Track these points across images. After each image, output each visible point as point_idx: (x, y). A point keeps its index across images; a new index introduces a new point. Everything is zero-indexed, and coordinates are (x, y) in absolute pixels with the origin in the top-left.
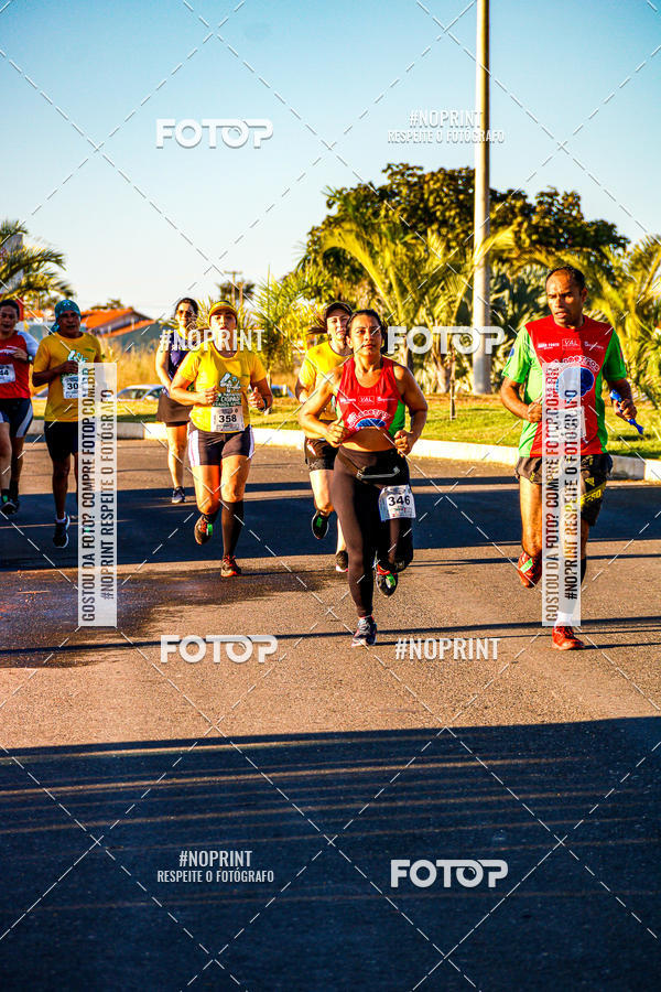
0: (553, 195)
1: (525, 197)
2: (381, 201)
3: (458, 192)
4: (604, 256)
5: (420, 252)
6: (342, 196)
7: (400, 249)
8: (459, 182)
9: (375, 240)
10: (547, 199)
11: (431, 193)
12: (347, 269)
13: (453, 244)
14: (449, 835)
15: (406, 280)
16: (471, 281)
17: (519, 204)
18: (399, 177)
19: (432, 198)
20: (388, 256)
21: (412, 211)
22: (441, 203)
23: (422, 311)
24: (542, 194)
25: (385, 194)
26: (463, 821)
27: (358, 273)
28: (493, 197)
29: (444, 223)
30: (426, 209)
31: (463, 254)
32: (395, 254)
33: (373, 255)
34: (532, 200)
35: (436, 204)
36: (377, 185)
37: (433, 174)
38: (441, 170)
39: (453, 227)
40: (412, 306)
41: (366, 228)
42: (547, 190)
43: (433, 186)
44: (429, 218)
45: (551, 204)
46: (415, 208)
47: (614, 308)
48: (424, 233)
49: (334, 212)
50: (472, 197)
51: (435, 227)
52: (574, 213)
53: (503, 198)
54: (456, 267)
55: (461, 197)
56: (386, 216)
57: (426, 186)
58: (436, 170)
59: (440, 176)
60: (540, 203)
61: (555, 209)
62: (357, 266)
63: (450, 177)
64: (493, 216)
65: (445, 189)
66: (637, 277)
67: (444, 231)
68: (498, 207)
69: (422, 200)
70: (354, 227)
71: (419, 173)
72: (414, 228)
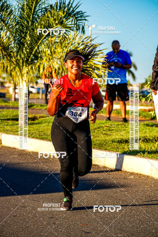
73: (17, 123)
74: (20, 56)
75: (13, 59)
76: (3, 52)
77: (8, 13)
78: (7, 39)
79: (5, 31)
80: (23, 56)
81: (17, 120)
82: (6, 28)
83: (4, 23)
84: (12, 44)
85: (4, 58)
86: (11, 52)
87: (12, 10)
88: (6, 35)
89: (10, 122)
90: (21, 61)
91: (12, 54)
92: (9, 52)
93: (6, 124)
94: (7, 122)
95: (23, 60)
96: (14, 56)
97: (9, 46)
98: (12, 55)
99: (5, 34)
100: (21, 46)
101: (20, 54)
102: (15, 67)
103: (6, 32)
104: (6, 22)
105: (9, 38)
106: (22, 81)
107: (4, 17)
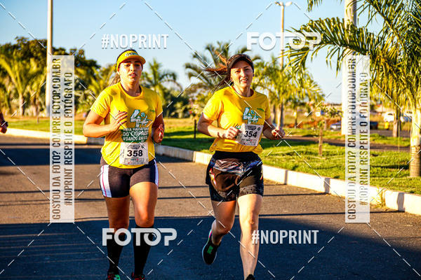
0: (75, 50)
1: (65, 50)
2: (14, 49)
4: (92, 70)
5: (28, 67)
7: (21, 65)
9: (12, 61)
11: (32, 47)
13: (40, 65)
14: (29, 258)
15: (22, 76)
16: (46, 77)
17: (63, 52)
18: (20, 41)
19: (32, 49)
20: (16, 67)
22: (36, 51)
23: (28, 88)
24: (71, 50)
25: (15, 47)
26: (35, 253)
27: (5, 74)
28: (54, 50)
29: (36, 58)
30: (30, 53)
31: (43, 68)
32: (19, 67)
33: (11, 67)
34: (68, 51)
35: (34, 51)
37: (33, 41)
39: (39, 60)
40: (24, 85)
41: (9, 58)
42: (73, 48)
43: (33, 45)
44: (31, 56)
46: (26, 52)
47: (96, 88)
48: (29, 61)
50: (46, 49)
52: (82, 56)
53: (57, 50)
54: (40, 73)
56: (16, 55)
57: (30, 45)
59: (35, 42)
60: (71, 52)
62: (5, 71)
66: (104, 78)
67: (37, 60)
69: (29, 49)
71: (28, 40)
72: (26, 59)
73: (406, 172)
74: (413, 72)
75: (402, 77)
76: (388, 67)
77: (396, 9)
78: (393, 47)
79: (391, 35)
80: (417, 72)
81: (407, 167)
82: (392, 31)
83: (389, 23)
84: (402, 54)
85: (387, 75)
86: (399, 66)
87: (402, 4)
88: (392, 41)
89: (396, 172)
90: (414, 80)
91: (400, 69)
92: (396, 66)
93: (389, 174)
94: (391, 171)
95: (417, 77)
96: (403, 72)
97: (396, 57)
98: (401, 71)
99: (390, 39)
100: (415, 58)
101: (413, 70)
102: (405, 89)
103: (393, 37)
104: (394, 22)
105: (397, 45)
106: (415, 110)
107: (390, 15)
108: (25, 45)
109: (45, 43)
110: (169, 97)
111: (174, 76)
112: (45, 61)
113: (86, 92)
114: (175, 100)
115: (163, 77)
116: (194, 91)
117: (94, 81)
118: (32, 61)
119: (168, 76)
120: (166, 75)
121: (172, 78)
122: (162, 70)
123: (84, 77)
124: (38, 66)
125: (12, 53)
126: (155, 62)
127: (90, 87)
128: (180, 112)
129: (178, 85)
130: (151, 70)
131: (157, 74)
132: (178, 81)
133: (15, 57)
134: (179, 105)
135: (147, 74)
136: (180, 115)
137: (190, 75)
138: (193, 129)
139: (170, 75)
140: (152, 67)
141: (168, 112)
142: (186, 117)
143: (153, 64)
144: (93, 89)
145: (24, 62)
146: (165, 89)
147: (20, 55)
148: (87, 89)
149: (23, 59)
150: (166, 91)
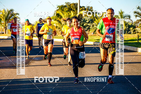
0: (89, 7)
1: (85, 7)
2: (65, 7)
3: (76, 6)
6: (59, 6)
7: (67, 14)
8: (75, 5)
9: (64, 12)
10: (88, 7)
11: (72, 6)
12: (60, 17)
13: (75, 13)
17: (84, 8)
18: (67, 4)
19: (72, 7)
21: (69, 9)
22: (73, 8)
24: (87, 7)
25: (65, 6)
27: (61, 17)
28: (80, 7)
29: (73, 11)
30: (71, 9)
32: (66, 14)
33: (63, 14)
34: (86, 8)
35: (72, 8)
36: (64, 5)
38: (73, 3)
39: (75, 11)
42: (88, 6)
43: (72, 5)
44: (71, 10)
45: (89, 8)
46: (69, 8)
48: (71, 12)
49: (58, 9)
51: (72, 11)
52: (92, 9)
53: (82, 7)
55: (76, 7)
56: (65, 9)
57: (71, 5)
58: (72, 3)
59: (73, 4)
60: (87, 8)
61: (89, 9)
62: (61, 16)
63: (75, 4)
64: (80, 10)
65: (74, 6)
67: (73, 12)
68: (81, 8)
69: (70, 7)
70: (61, 10)
71: (70, 3)
72: (69, 11)
108: (69, 5)
109: (77, 5)
110: (127, 25)
111: (129, 17)
112: (77, 12)
113: (93, 24)
114: (130, 27)
115: (125, 17)
116: (138, 23)
117: (96, 20)
118: (72, 12)
119: (127, 17)
120: (126, 16)
121: (128, 17)
122: (124, 14)
123: (92, 18)
124: (74, 14)
125: (64, 9)
126: (121, 11)
127: (95, 22)
128: (132, 31)
129: (131, 20)
130: (120, 14)
131: (122, 16)
132: (131, 19)
133: (65, 10)
134: (131, 29)
135: (118, 16)
136: (132, 33)
137: (136, 16)
138: (137, 39)
139: (128, 16)
140: (120, 13)
141: (127, 32)
142: (134, 34)
143: (120, 12)
144: (96, 23)
145: (68, 12)
146: (126, 22)
147: (67, 10)
148: (94, 23)
149: (68, 11)
150: (126, 23)
